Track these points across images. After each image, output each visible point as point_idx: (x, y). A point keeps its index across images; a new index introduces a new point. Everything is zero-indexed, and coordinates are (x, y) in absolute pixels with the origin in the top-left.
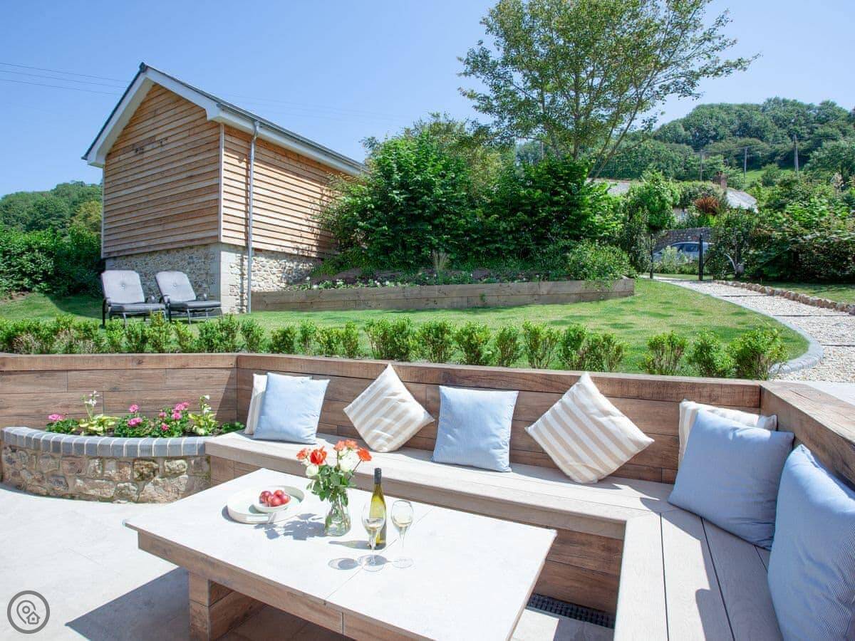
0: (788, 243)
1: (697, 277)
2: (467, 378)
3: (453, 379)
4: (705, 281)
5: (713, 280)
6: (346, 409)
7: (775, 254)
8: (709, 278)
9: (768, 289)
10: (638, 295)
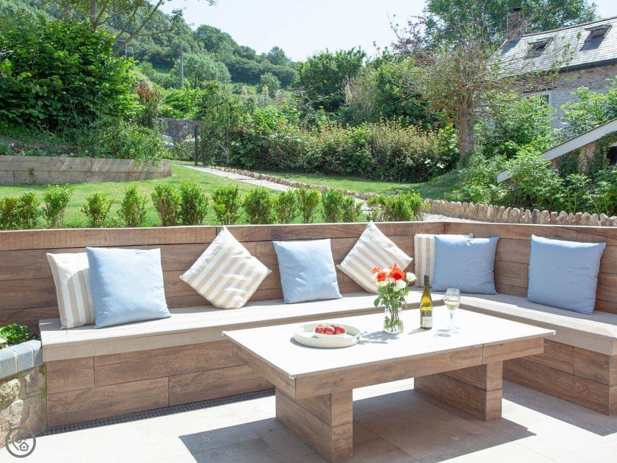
0: (260, 139)
1: (193, 163)
2: (291, 232)
3: (280, 235)
4: (199, 165)
5: (205, 165)
6: (186, 277)
7: (250, 146)
8: (200, 163)
9: (256, 174)
10: (174, 175)
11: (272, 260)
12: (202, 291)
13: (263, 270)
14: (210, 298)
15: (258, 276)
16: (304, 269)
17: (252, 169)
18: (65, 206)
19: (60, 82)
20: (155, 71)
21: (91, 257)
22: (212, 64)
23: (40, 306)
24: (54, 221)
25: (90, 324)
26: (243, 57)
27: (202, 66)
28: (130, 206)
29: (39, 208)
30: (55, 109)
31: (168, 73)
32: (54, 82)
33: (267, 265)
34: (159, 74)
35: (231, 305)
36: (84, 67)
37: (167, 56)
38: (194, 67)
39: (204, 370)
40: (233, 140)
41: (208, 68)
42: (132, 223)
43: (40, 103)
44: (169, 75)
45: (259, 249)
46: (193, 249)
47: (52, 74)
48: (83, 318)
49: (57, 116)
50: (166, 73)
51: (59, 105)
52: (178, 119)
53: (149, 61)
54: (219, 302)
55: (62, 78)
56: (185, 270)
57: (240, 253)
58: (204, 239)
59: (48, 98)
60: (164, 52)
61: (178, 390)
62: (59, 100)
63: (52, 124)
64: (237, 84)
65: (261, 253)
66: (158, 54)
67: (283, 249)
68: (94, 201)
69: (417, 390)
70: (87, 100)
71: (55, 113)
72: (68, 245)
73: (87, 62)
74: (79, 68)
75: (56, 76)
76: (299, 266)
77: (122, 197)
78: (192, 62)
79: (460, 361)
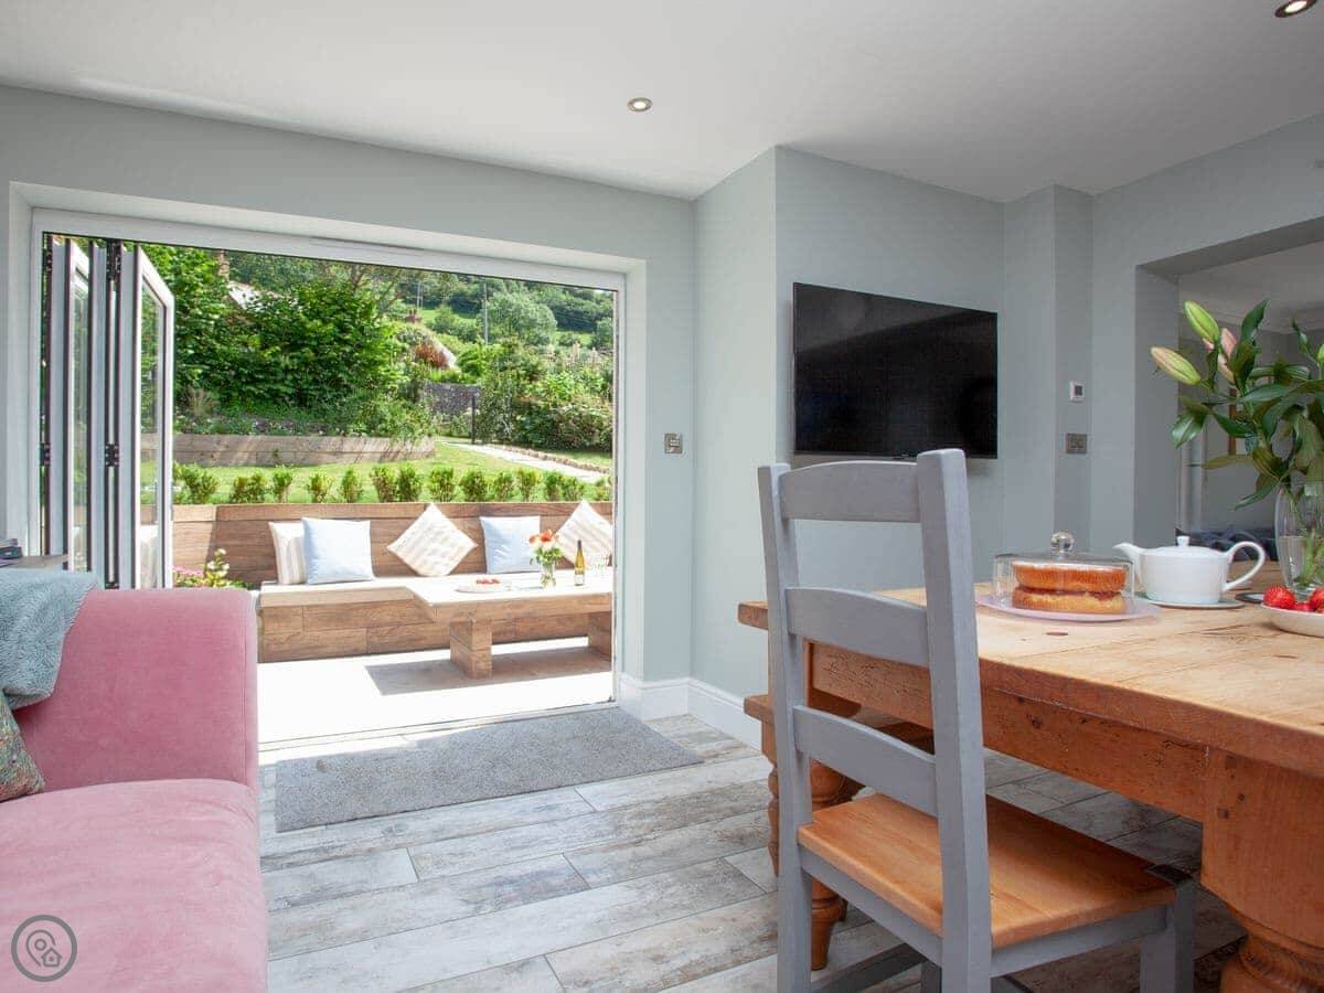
0: (549, 412)
1: (470, 441)
2: (499, 509)
3: (490, 512)
4: (477, 444)
5: (484, 443)
6: (392, 547)
7: (537, 421)
8: (480, 441)
9: (541, 454)
10: (438, 455)
11: (479, 536)
12: (407, 560)
13: (468, 544)
14: (414, 567)
15: (461, 548)
16: (504, 542)
17: (538, 447)
18: (289, 484)
19: (312, 354)
20: (456, 317)
21: (307, 529)
22: (532, 307)
23: (263, 568)
24: (280, 498)
25: (303, 582)
26: (577, 296)
27: (518, 310)
28: (349, 486)
29: (267, 486)
30: (307, 383)
31: (474, 318)
32: (306, 355)
33: (475, 540)
34: (462, 320)
35: (433, 573)
36: (341, 336)
37: (476, 296)
38: (507, 312)
39: (399, 624)
40: (519, 414)
41: (527, 312)
42: (351, 500)
43: (290, 377)
44: (475, 321)
45: (467, 525)
46: (402, 522)
47: (304, 345)
48: (297, 578)
49: (307, 389)
50: (469, 318)
51: (310, 378)
52: (467, 385)
53: (449, 304)
54: (421, 571)
55: (315, 351)
56: (392, 541)
57: (445, 527)
58: (412, 514)
59: (297, 371)
60: (470, 292)
61: (376, 639)
62: (310, 373)
63: (301, 399)
64: (566, 333)
65: (469, 528)
66: (462, 294)
67: (489, 525)
68: (315, 480)
69: (590, 647)
70: (342, 371)
71: (305, 387)
72: (290, 517)
73: (344, 330)
74: (334, 336)
75: (307, 349)
76: (501, 540)
77: (339, 478)
78: (505, 304)
79: (588, 606)
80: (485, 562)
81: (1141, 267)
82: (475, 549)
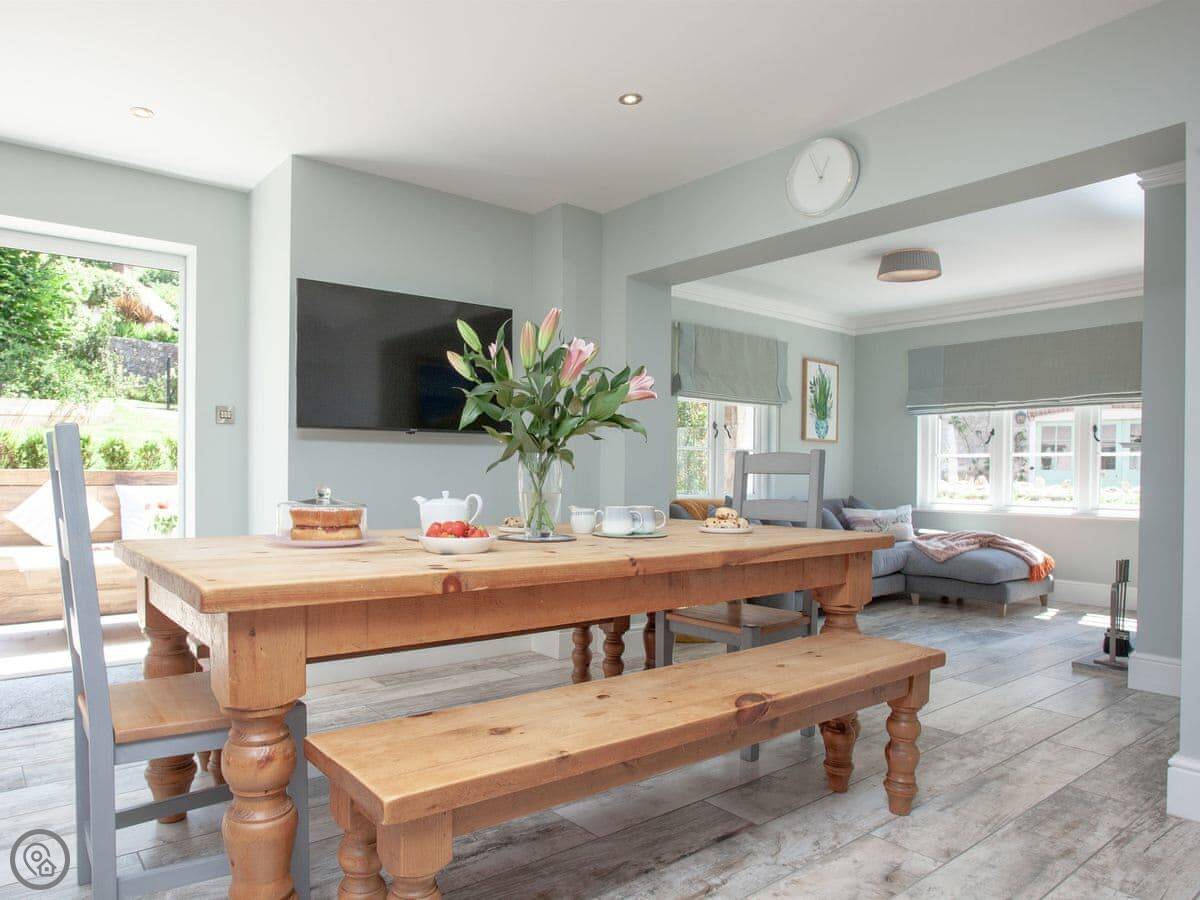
1: (164, 406)
3: (129, 480)
6: (10, 516)
11: (115, 505)
12: (27, 530)
14: (35, 537)
33: (110, 508)
39: (11, 595)
56: (11, 509)
58: (35, 482)
65: (104, 497)
67: (126, 494)
80: (120, 532)
81: (630, 277)
82: (110, 519)
